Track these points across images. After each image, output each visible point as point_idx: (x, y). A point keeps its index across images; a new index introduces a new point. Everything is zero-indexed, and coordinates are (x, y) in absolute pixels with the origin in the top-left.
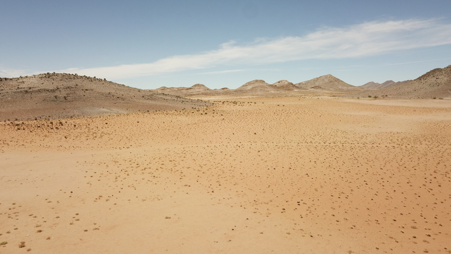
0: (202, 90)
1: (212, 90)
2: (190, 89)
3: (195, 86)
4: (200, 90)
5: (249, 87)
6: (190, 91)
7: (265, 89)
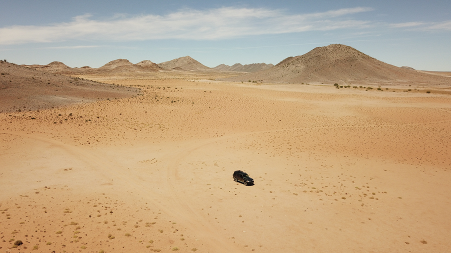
0: (61, 69)
1: (72, 69)
2: (47, 66)
3: (53, 63)
4: (59, 68)
5: (114, 67)
6: (47, 69)
7: (131, 69)
